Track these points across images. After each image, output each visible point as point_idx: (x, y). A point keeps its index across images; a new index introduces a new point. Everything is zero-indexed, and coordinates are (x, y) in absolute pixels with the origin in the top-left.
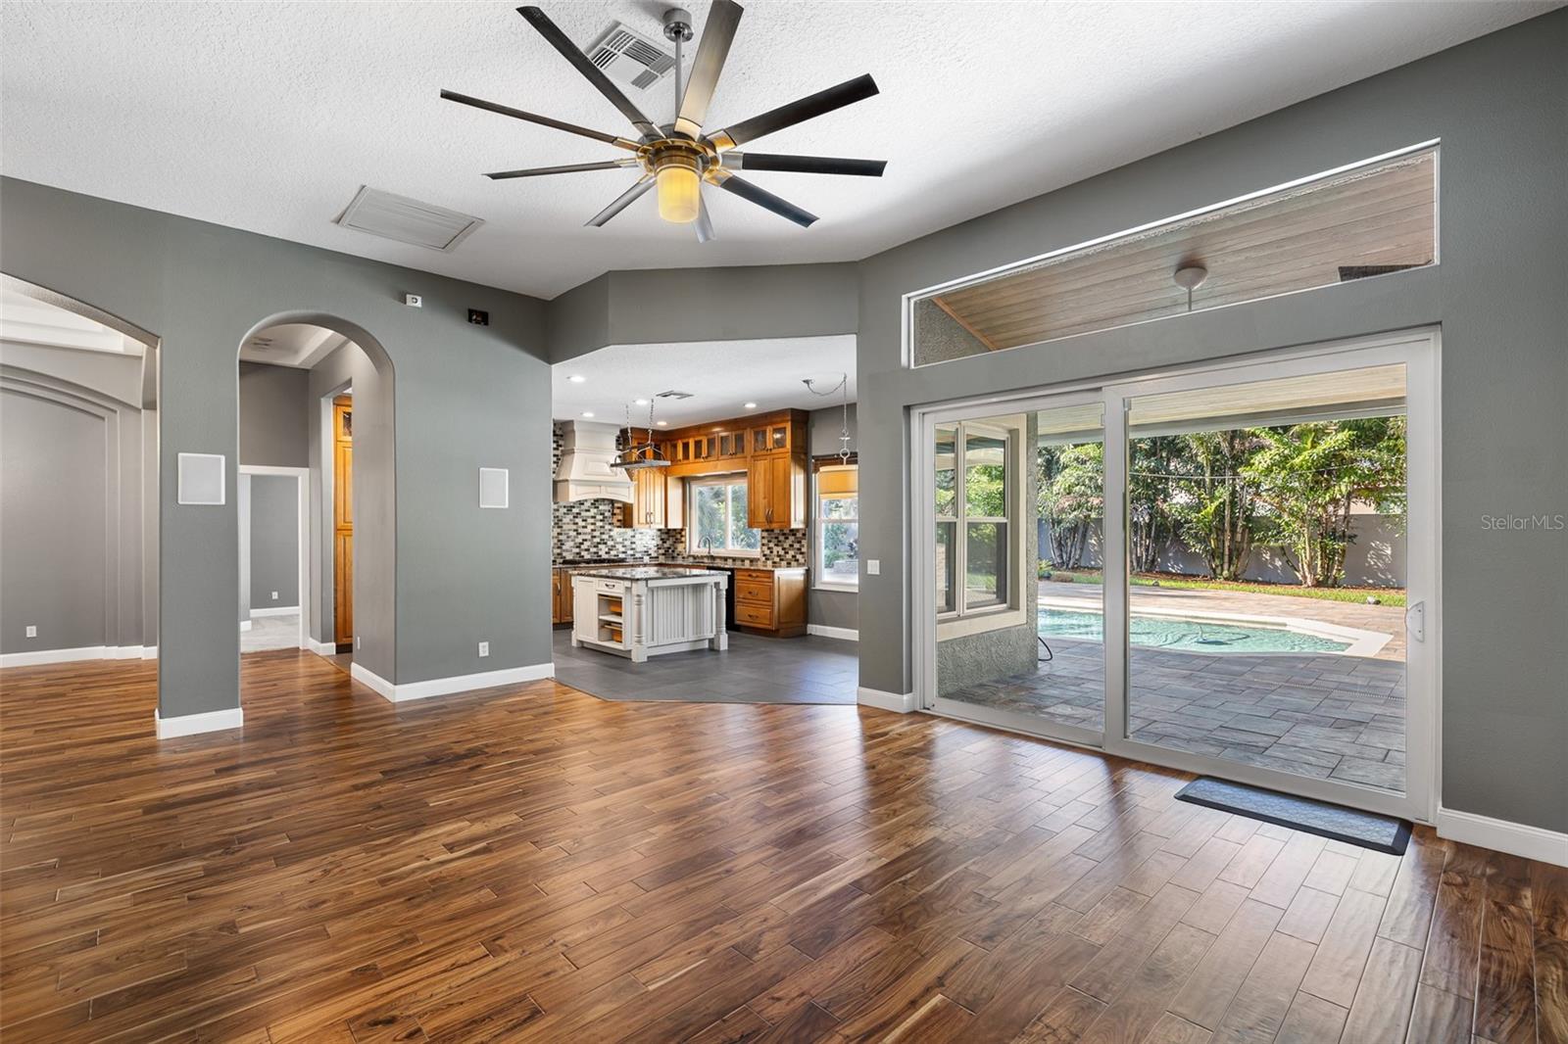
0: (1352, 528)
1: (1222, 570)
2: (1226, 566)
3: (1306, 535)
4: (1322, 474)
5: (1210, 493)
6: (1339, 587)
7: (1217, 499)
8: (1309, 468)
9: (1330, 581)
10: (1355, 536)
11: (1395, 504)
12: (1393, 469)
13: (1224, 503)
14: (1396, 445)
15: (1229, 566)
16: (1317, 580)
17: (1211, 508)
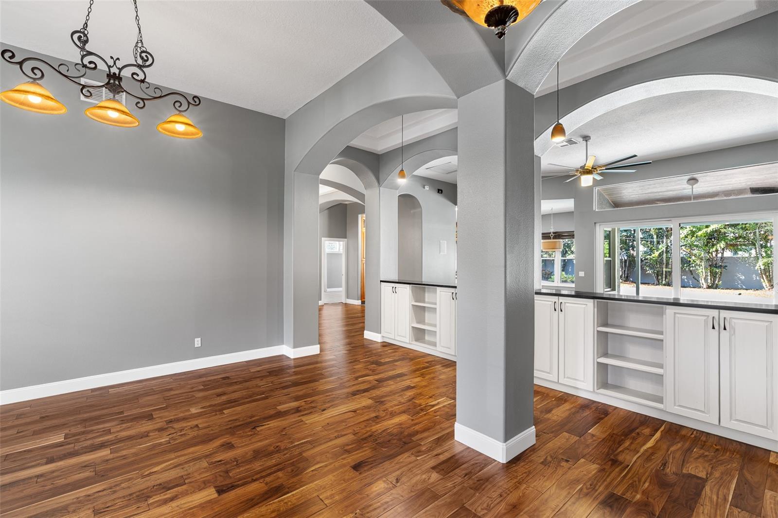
0: (725, 263)
1: (662, 281)
2: (664, 279)
3: (703, 266)
4: (711, 239)
5: (656, 247)
6: (719, 289)
7: (660, 250)
8: (705, 236)
9: (714, 286)
10: (726, 266)
11: (745, 252)
12: (745, 237)
13: (663, 251)
14: (746, 227)
15: (665, 279)
16: (708, 285)
17: (656, 254)
